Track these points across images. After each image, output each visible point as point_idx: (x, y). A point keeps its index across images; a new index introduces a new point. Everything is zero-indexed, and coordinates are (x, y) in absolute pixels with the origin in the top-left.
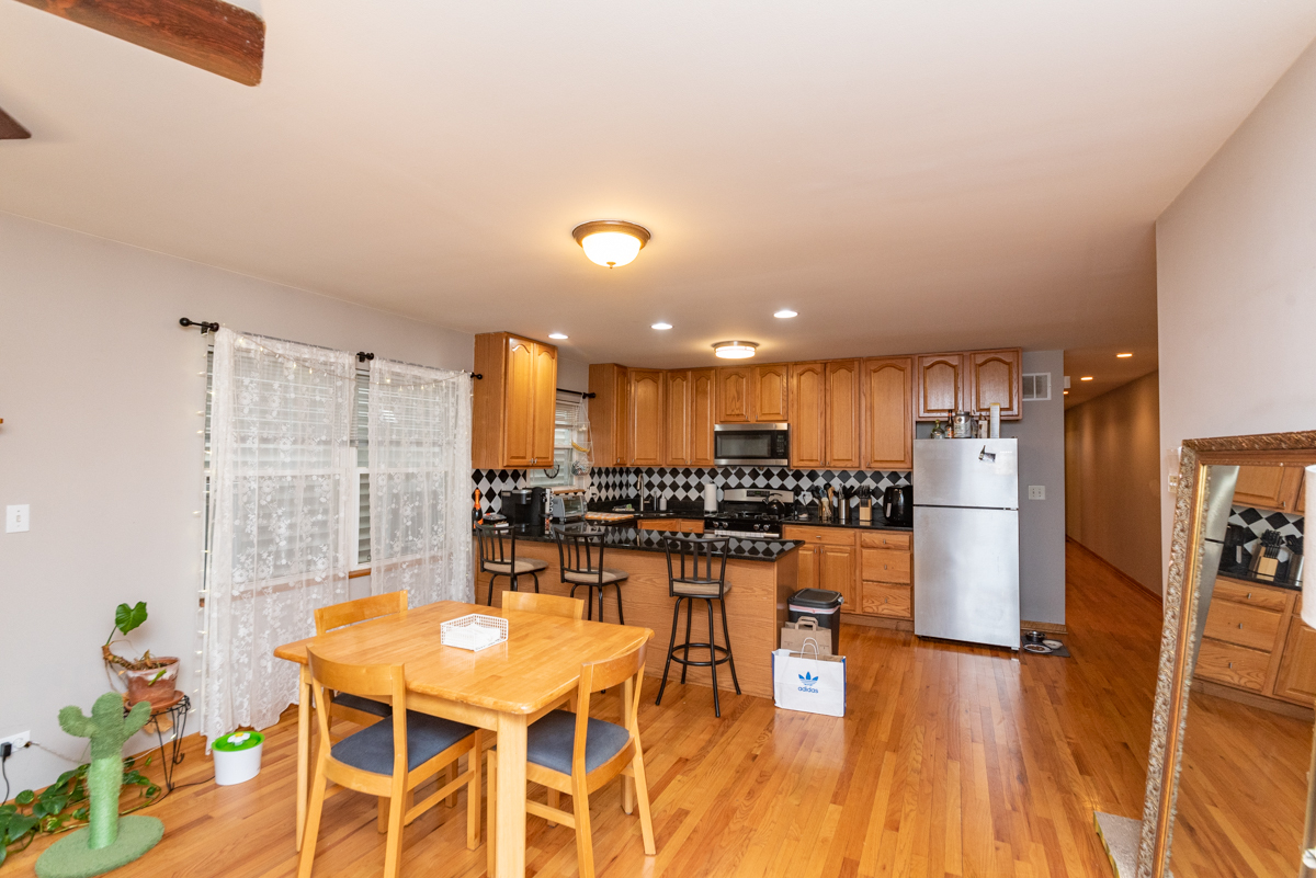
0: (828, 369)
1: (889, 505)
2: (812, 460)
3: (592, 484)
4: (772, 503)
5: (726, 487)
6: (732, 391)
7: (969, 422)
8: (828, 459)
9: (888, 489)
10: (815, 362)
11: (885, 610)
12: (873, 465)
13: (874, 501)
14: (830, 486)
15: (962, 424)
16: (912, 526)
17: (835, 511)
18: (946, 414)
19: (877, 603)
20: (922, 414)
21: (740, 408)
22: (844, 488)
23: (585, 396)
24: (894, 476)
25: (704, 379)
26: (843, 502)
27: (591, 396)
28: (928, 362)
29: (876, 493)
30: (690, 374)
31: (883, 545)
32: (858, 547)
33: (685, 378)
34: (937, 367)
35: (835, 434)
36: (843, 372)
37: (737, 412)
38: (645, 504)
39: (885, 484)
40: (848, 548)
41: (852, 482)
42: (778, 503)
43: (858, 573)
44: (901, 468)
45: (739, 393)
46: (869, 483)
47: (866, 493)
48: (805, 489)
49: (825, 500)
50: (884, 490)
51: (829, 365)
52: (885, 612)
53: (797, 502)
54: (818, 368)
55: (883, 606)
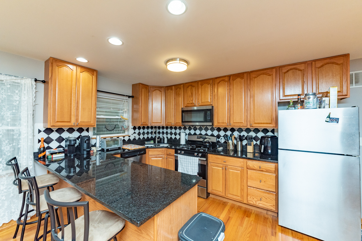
0: (231, 79)
1: (263, 146)
2: (223, 123)
3: (135, 133)
4: (206, 142)
5: (190, 134)
6: (189, 93)
7: (315, 99)
8: (232, 122)
9: (262, 137)
10: (225, 76)
11: (260, 204)
12: (254, 125)
13: (255, 142)
14: (233, 135)
15: (312, 100)
16: (277, 160)
17: (235, 146)
18: (297, 97)
19: (255, 199)
20: (282, 98)
21: (192, 100)
22: (240, 136)
23: (129, 97)
24: (265, 131)
25: (178, 89)
26: (240, 143)
27: (132, 97)
28: (284, 70)
29: (256, 138)
30: (173, 87)
31: (259, 169)
32: (245, 168)
33: (172, 89)
34: (290, 72)
35: (235, 110)
36: (239, 80)
37: (191, 102)
38: (158, 141)
39: (260, 135)
40: (240, 168)
41: (244, 133)
42: (209, 143)
43: (245, 181)
44: (270, 127)
45: (192, 94)
46: (253, 134)
47: (250, 139)
48: (222, 136)
49: (230, 141)
50: (260, 137)
51: (231, 77)
52: (260, 205)
53: (219, 142)
54: (227, 79)
55: (259, 202)
